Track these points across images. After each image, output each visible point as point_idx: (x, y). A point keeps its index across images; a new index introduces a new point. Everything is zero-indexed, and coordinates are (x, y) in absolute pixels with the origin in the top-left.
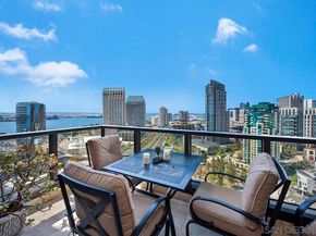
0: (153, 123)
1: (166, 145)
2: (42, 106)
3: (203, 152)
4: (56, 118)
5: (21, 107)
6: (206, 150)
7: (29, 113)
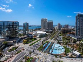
0: (55, 28)
1: (60, 35)
2: (28, 23)
3: (75, 39)
4: (31, 26)
5: (24, 24)
6: (76, 39)
7: (25, 25)
